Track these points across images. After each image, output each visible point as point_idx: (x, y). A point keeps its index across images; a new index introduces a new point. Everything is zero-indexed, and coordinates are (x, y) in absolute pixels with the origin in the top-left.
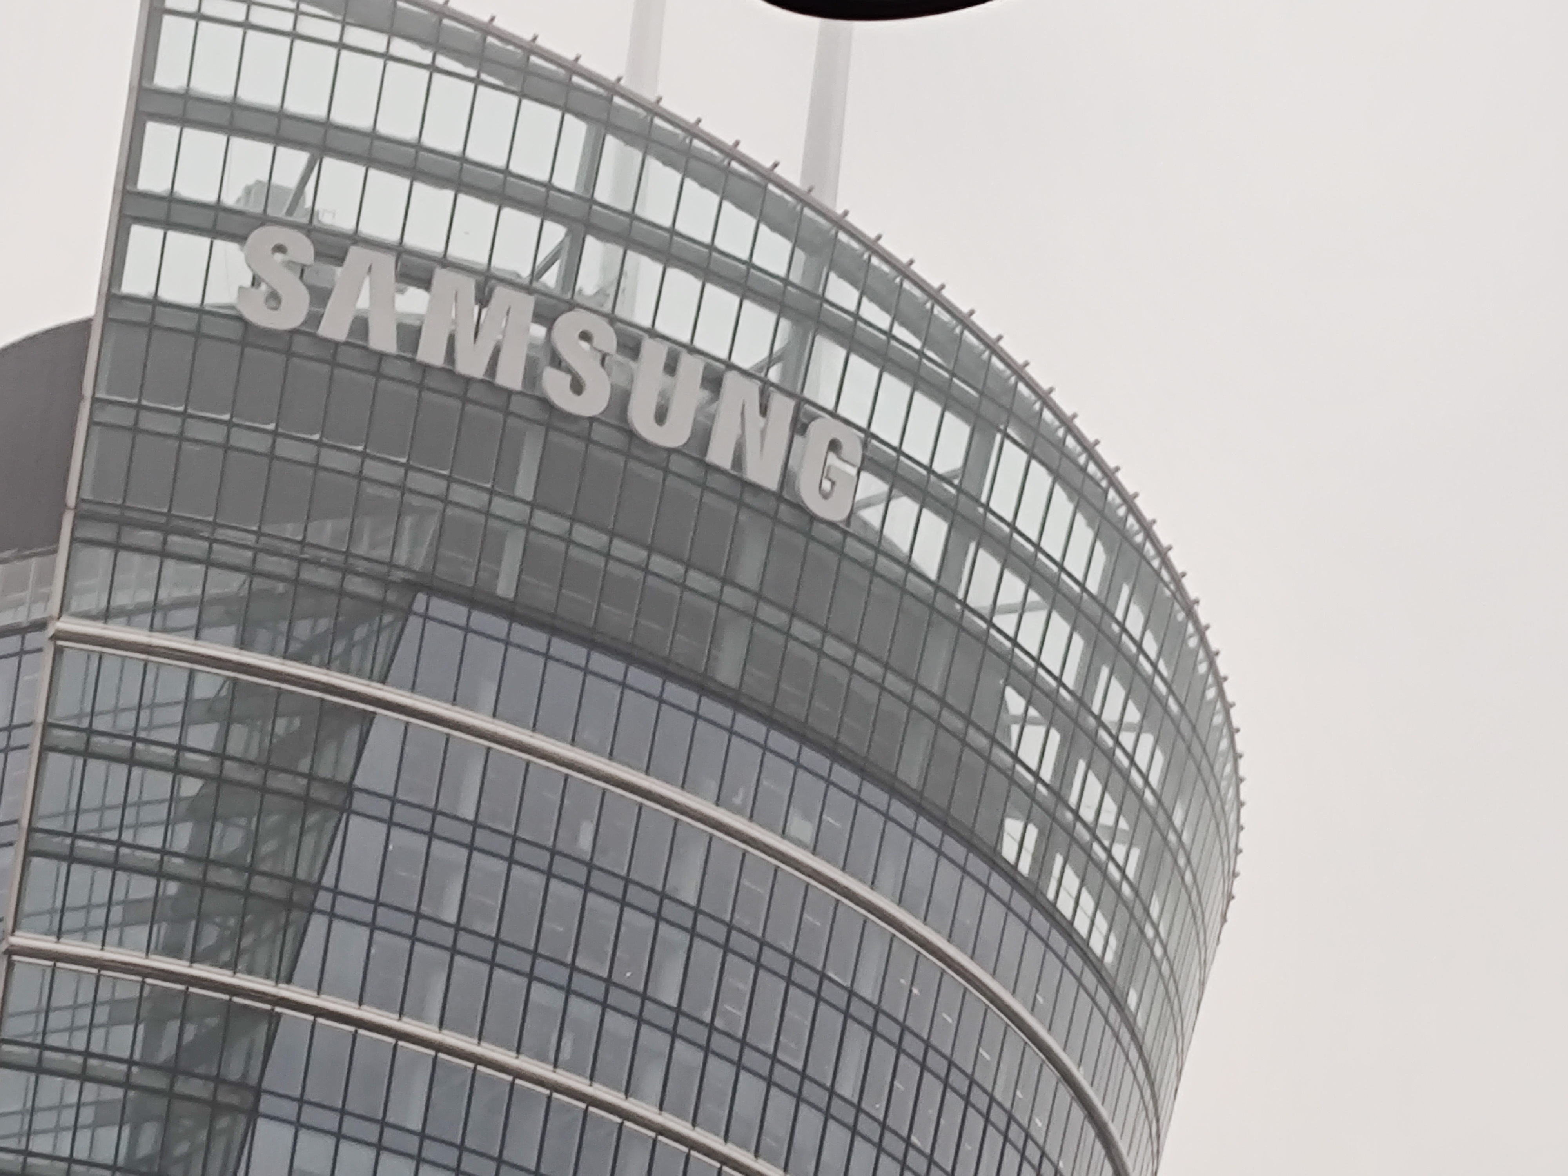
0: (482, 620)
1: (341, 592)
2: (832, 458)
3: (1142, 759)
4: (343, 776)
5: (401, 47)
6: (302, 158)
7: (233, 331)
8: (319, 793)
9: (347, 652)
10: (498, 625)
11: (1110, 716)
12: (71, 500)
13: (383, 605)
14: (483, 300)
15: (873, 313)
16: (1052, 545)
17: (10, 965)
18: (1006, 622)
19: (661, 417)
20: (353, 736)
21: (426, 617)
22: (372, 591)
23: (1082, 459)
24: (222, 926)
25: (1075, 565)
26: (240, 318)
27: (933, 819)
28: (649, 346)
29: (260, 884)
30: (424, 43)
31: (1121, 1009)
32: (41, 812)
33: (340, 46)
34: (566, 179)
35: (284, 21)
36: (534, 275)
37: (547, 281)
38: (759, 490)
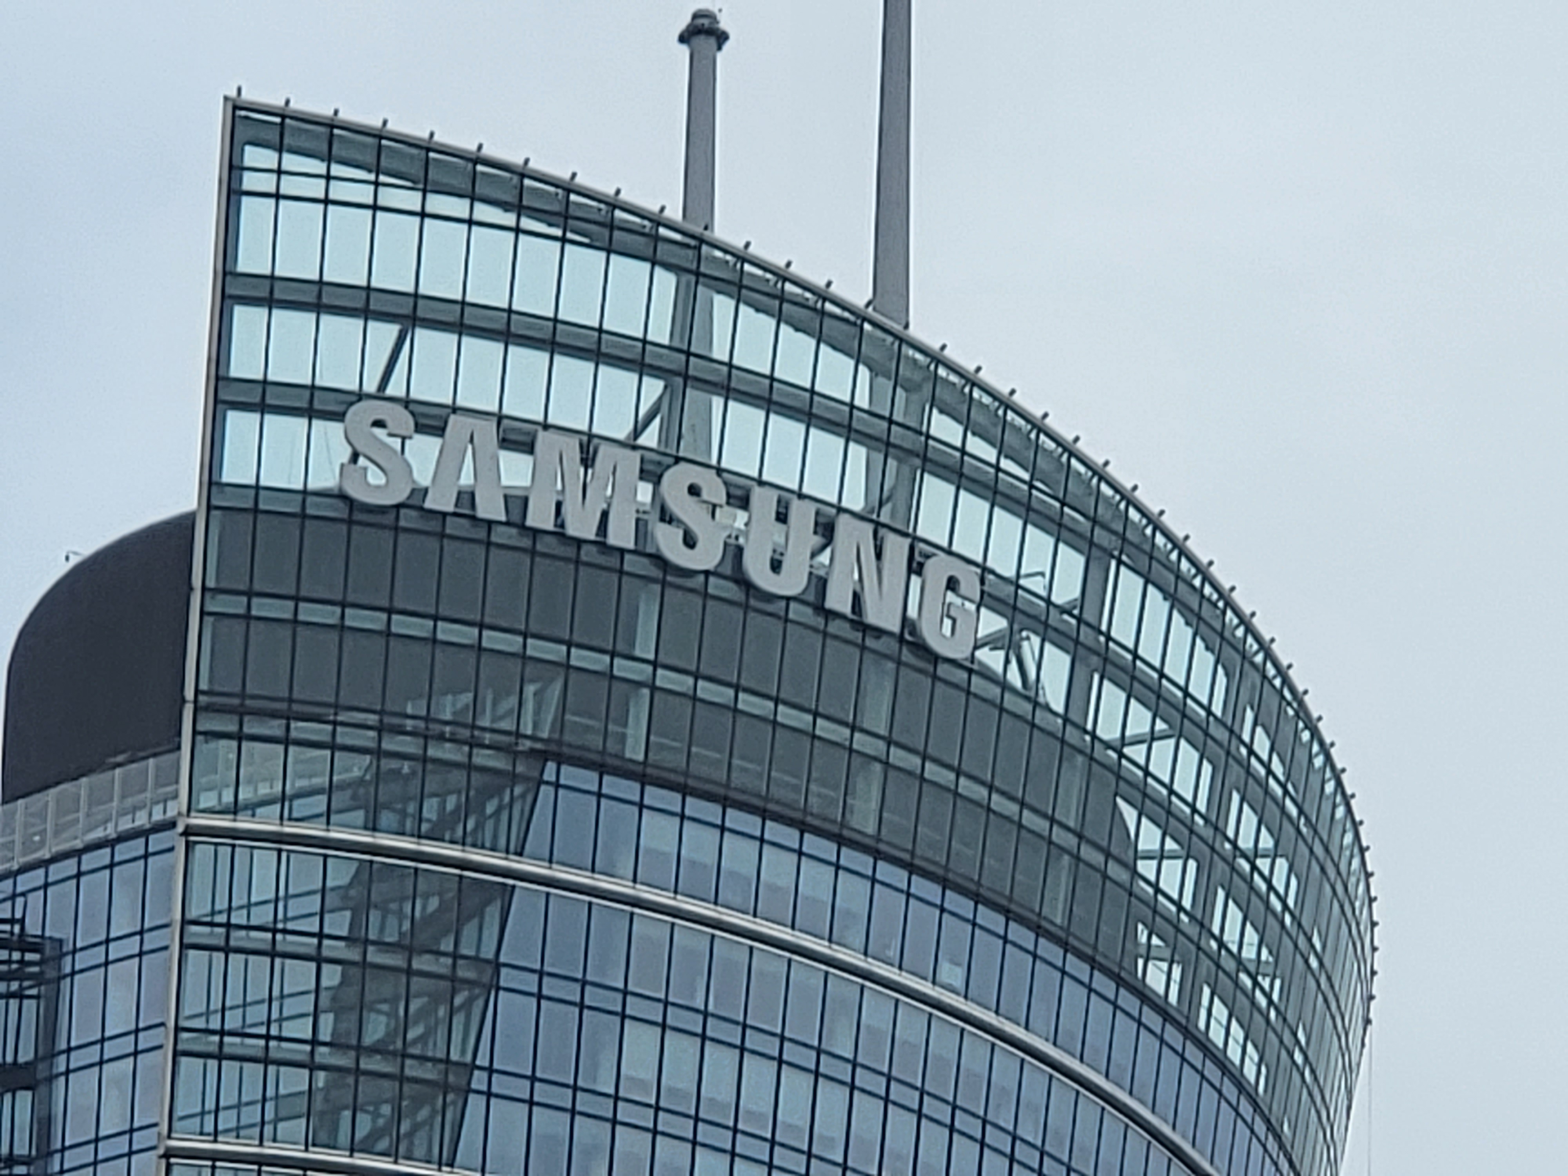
0: (612, 785)
1: (470, 767)
2: (950, 597)
3: (1279, 883)
4: (488, 952)
5: (483, 212)
6: (392, 330)
7: (340, 511)
8: (465, 972)
9: (479, 826)
10: (630, 789)
11: (1246, 843)
12: (189, 694)
13: (514, 778)
14: (587, 460)
15: (977, 446)
16: (1175, 670)
17: (168, 1167)
18: (1137, 753)
19: (776, 566)
20: (493, 912)
21: (557, 786)
22: (499, 762)
23: (1197, 582)
24: (376, 1115)
25: (1199, 690)
26: (342, 496)
27: (1080, 955)
28: (757, 493)
29: (412, 1069)
30: (505, 206)
31: (1278, 1137)
32: (186, 1011)
33: (423, 215)
34: (660, 333)
35: (365, 194)
36: (637, 432)
37: (650, 438)
38: (879, 632)
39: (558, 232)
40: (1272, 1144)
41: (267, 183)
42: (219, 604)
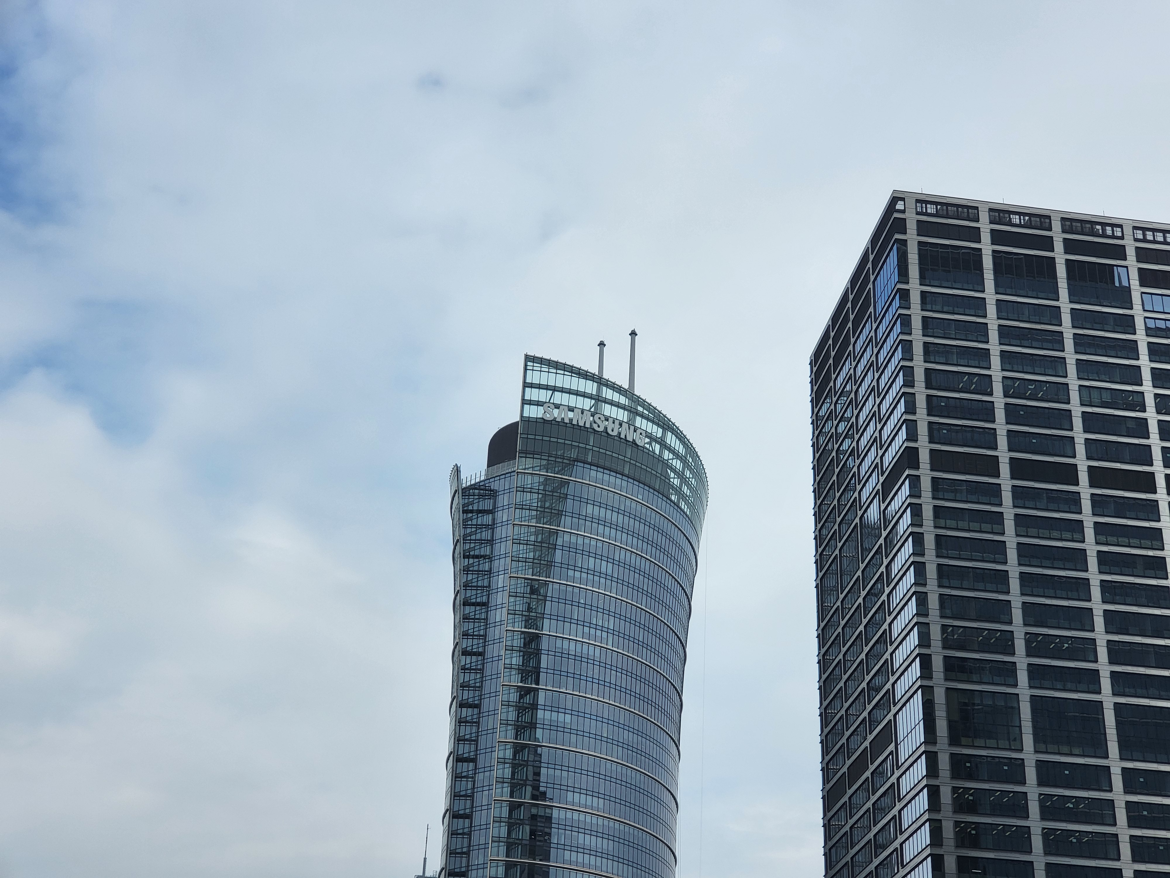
0: (586, 466)
1: (563, 463)
2: (641, 436)
3: (693, 483)
4: (565, 492)
5: (566, 373)
6: (551, 392)
7: (542, 421)
8: (562, 496)
9: (564, 472)
10: (589, 466)
11: (688, 476)
12: (518, 450)
13: (570, 464)
14: (582, 413)
15: (645, 412)
16: (677, 448)
17: (514, 527)
18: (670, 461)
19: (613, 431)
20: (566, 486)
21: (577, 466)
22: (568, 462)
23: (680, 434)
24: (547, 519)
25: (681, 451)
26: (543, 419)
27: (661, 494)
28: (610, 419)
29: (553, 511)
30: (569, 372)
31: (692, 524)
32: (517, 501)
33: (556, 373)
34: (594, 393)
35: (547, 370)
36: (590, 409)
37: (592, 410)
38: (629, 441)
39: (578, 376)
40: (691, 525)
41: (531, 368)
42: (523, 436)
